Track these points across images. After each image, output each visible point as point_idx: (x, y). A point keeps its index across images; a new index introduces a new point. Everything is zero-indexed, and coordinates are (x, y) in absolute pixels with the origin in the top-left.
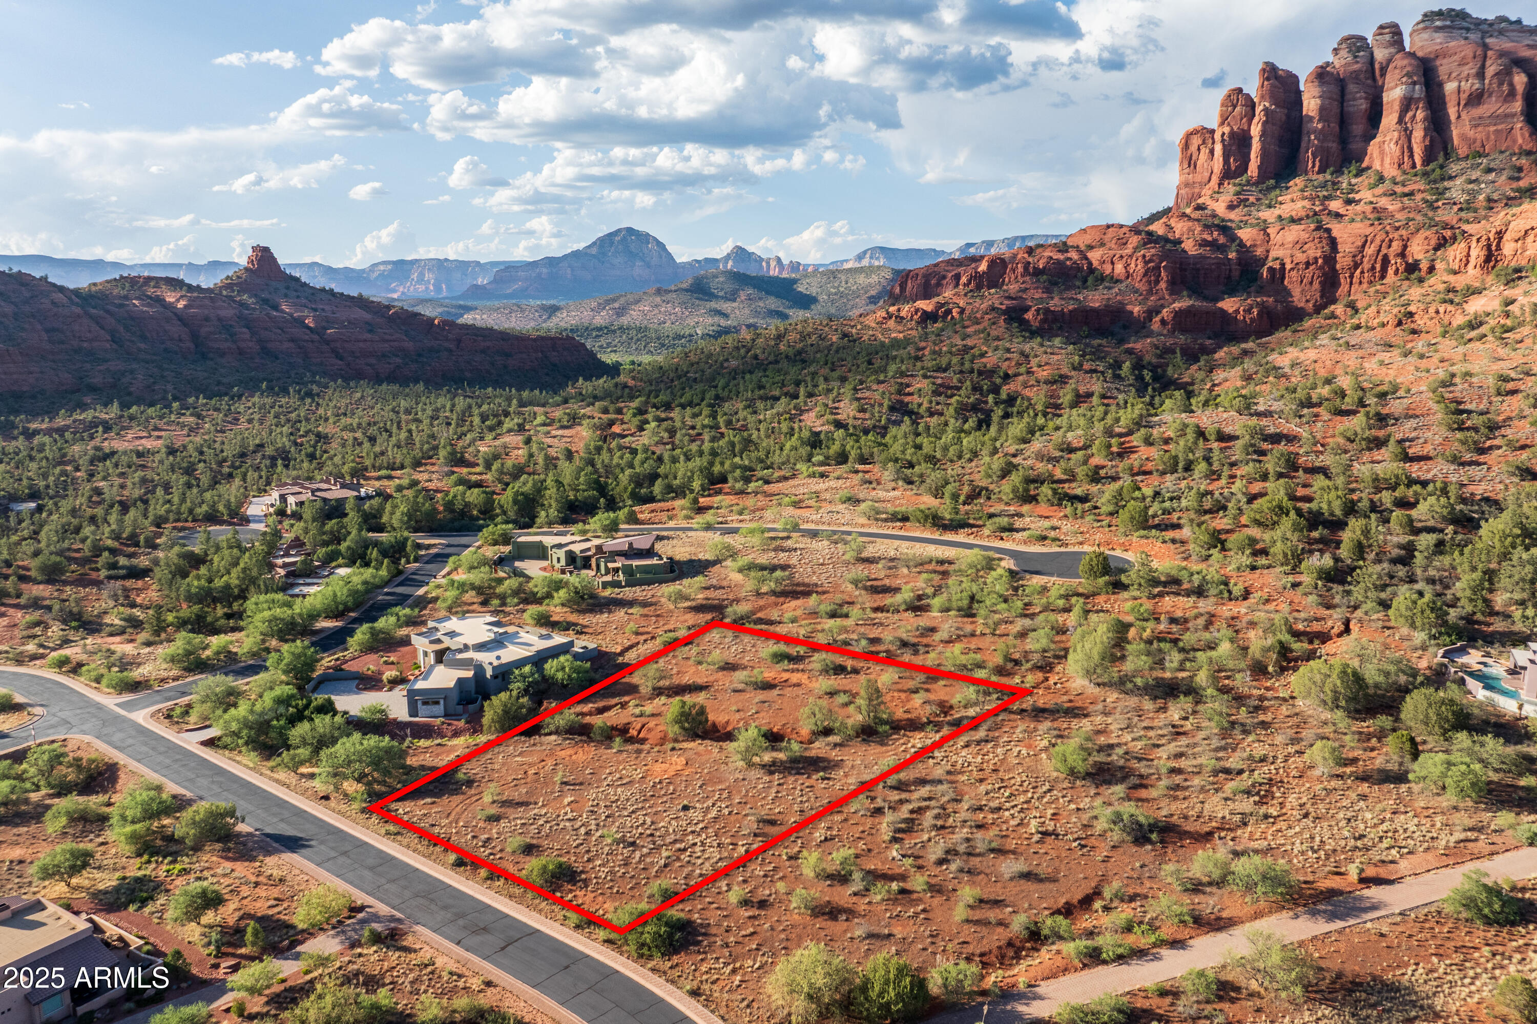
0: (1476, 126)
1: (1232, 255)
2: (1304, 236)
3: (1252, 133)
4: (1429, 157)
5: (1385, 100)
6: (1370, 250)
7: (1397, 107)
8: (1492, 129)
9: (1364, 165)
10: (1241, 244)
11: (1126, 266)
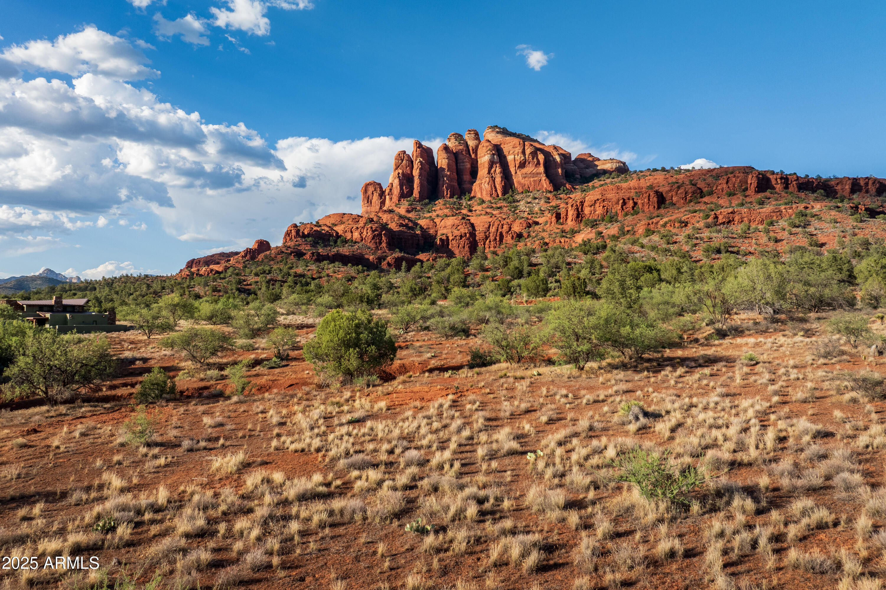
0: (525, 178)
1: (418, 232)
2: (457, 222)
3: (414, 174)
4: (505, 192)
5: (479, 162)
6: (493, 230)
7: (487, 165)
8: (532, 179)
9: (472, 195)
10: (421, 227)
11: (361, 234)
